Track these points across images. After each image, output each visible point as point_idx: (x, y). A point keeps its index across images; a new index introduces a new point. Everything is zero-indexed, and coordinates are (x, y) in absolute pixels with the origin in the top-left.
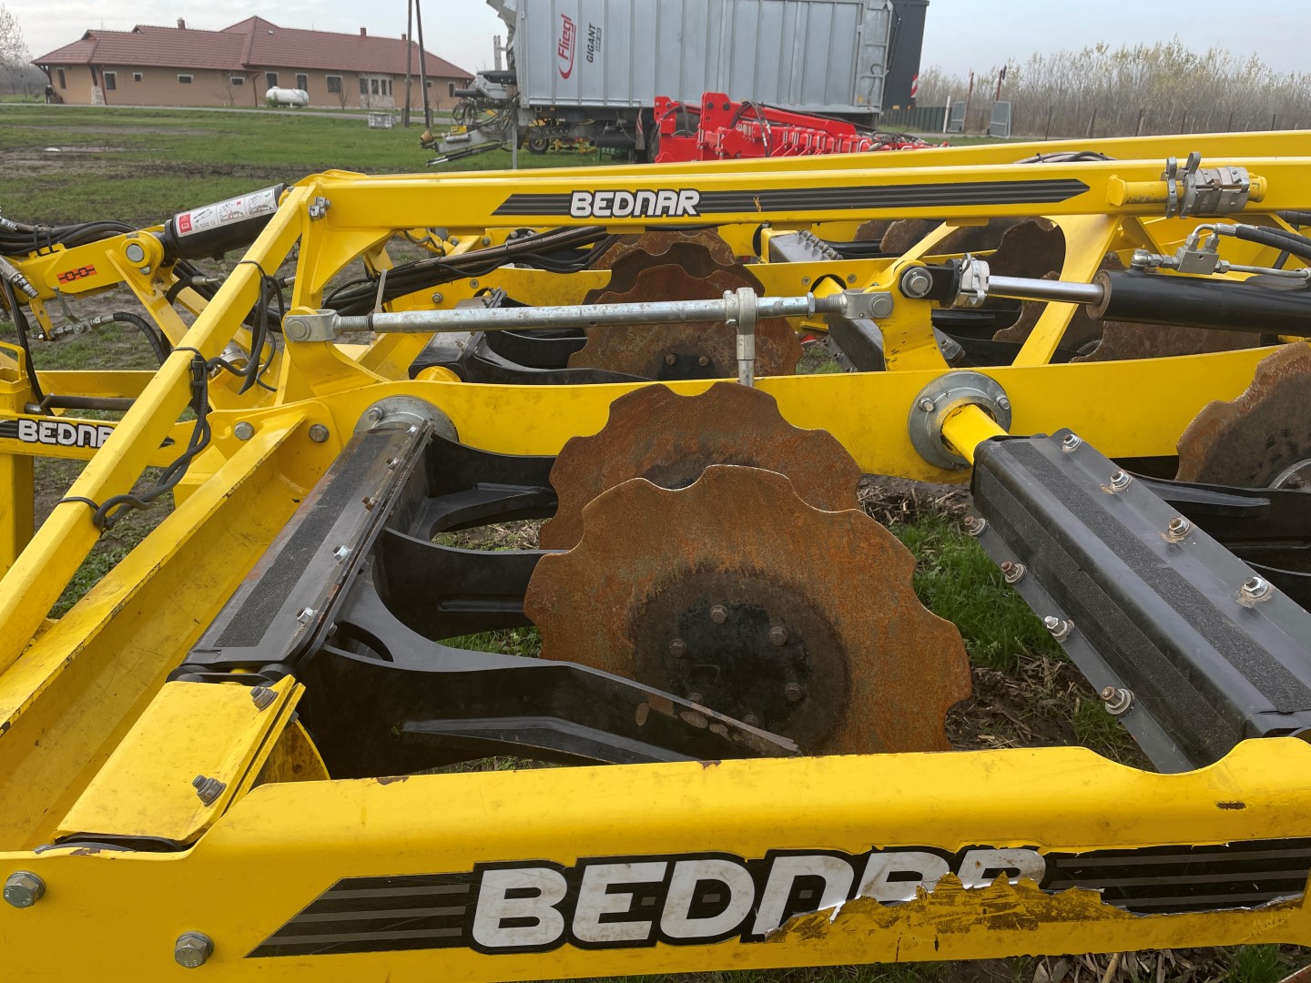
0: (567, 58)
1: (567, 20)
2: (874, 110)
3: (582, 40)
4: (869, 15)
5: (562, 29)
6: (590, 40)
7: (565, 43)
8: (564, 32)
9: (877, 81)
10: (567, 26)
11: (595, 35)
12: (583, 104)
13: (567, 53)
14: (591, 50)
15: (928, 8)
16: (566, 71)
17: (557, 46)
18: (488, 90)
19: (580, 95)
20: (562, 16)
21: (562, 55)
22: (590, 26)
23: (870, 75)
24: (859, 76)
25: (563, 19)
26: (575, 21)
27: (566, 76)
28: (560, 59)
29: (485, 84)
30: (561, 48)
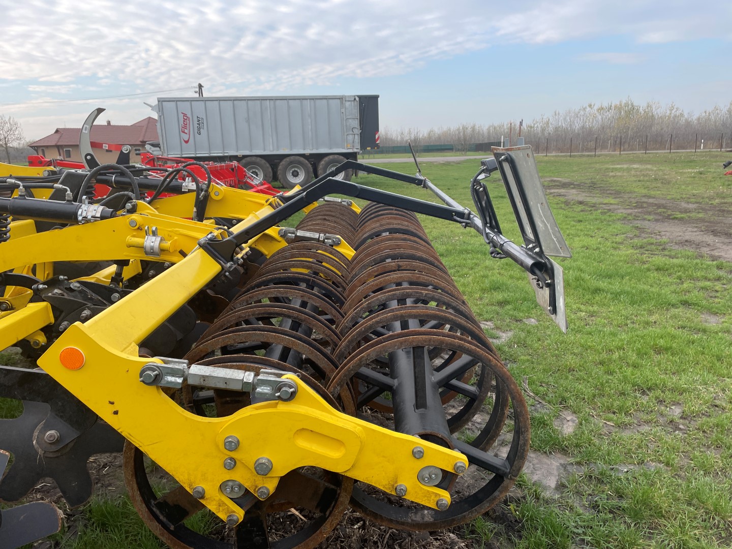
0: (186, 133)
1: (185, 115)
2: (355, 150)
3: (193, 125)
4: (348, 104)
5: (183, 119)
6: (198, 124)
7: (185, 126)
8: (184, 121)
9: (356, 136)
10: (185, 118)
11: (200, 121)
12: (198, 155)
13: (186, 131)
14: (199, 129)
15: (379, 99)
16: (186, 140)
17: (181, 128)
18: (153, 151)
19: (196, 151)
20: (182, 113)
21: (184, 132)
22: (198, 117)
23: (352, 133)
24: (346, 134)
25: (183, 115)
26: (189, 115)
27: (187, 142)
28: (182, 134)
29: (150, 148)
30: (183, 129)
